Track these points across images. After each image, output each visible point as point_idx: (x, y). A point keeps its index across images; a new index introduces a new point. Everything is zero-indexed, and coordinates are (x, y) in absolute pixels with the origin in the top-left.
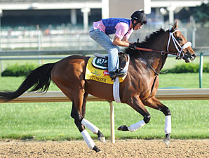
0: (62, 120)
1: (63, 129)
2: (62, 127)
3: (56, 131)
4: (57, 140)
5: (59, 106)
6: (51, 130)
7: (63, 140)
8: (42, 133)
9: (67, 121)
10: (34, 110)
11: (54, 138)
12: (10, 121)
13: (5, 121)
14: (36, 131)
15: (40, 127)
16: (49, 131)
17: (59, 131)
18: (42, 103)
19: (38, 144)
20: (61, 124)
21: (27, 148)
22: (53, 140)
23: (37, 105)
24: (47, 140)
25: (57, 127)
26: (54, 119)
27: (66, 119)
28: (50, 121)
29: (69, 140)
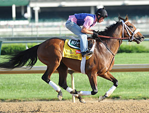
0: (140, 85)
1: (141, 91)
2: (140, 90)
3: (136, 92)
4: (137, 99)
5: (139, 75)
6: (133, 92)
7: (141, 99)
8: (126, 94)
9: (144, 85)
10: (121, 78)
11: (134, 98)
12: (104, 85)
13: (100, 85)
14: (122, 93)
15: (125, 90)
16: (131, 92)
17: (138, 92)
18: (127, 73)
19: (123, 102)
20: (140, 87)
21: (114, 105)
22: (134, 99)
23: (123, 74)
24: (130, 99)
25: (137, 90)
26: (135, 84)
27: (144, 84)
28: (132, 85)
29: (145, 99)
